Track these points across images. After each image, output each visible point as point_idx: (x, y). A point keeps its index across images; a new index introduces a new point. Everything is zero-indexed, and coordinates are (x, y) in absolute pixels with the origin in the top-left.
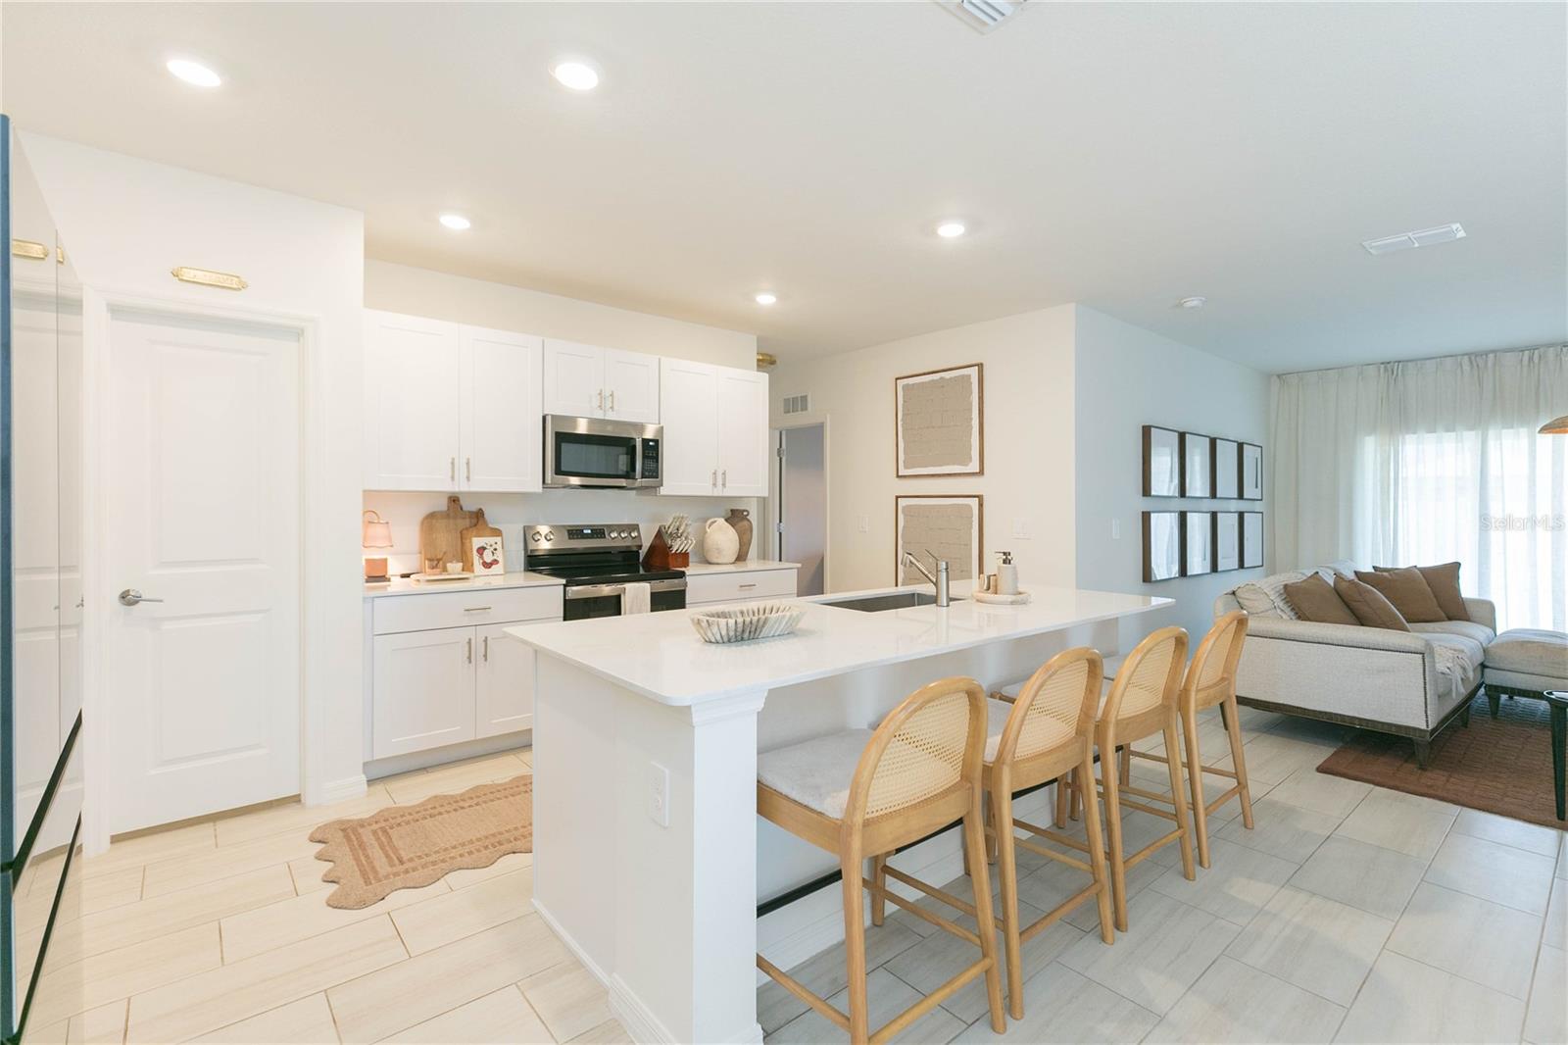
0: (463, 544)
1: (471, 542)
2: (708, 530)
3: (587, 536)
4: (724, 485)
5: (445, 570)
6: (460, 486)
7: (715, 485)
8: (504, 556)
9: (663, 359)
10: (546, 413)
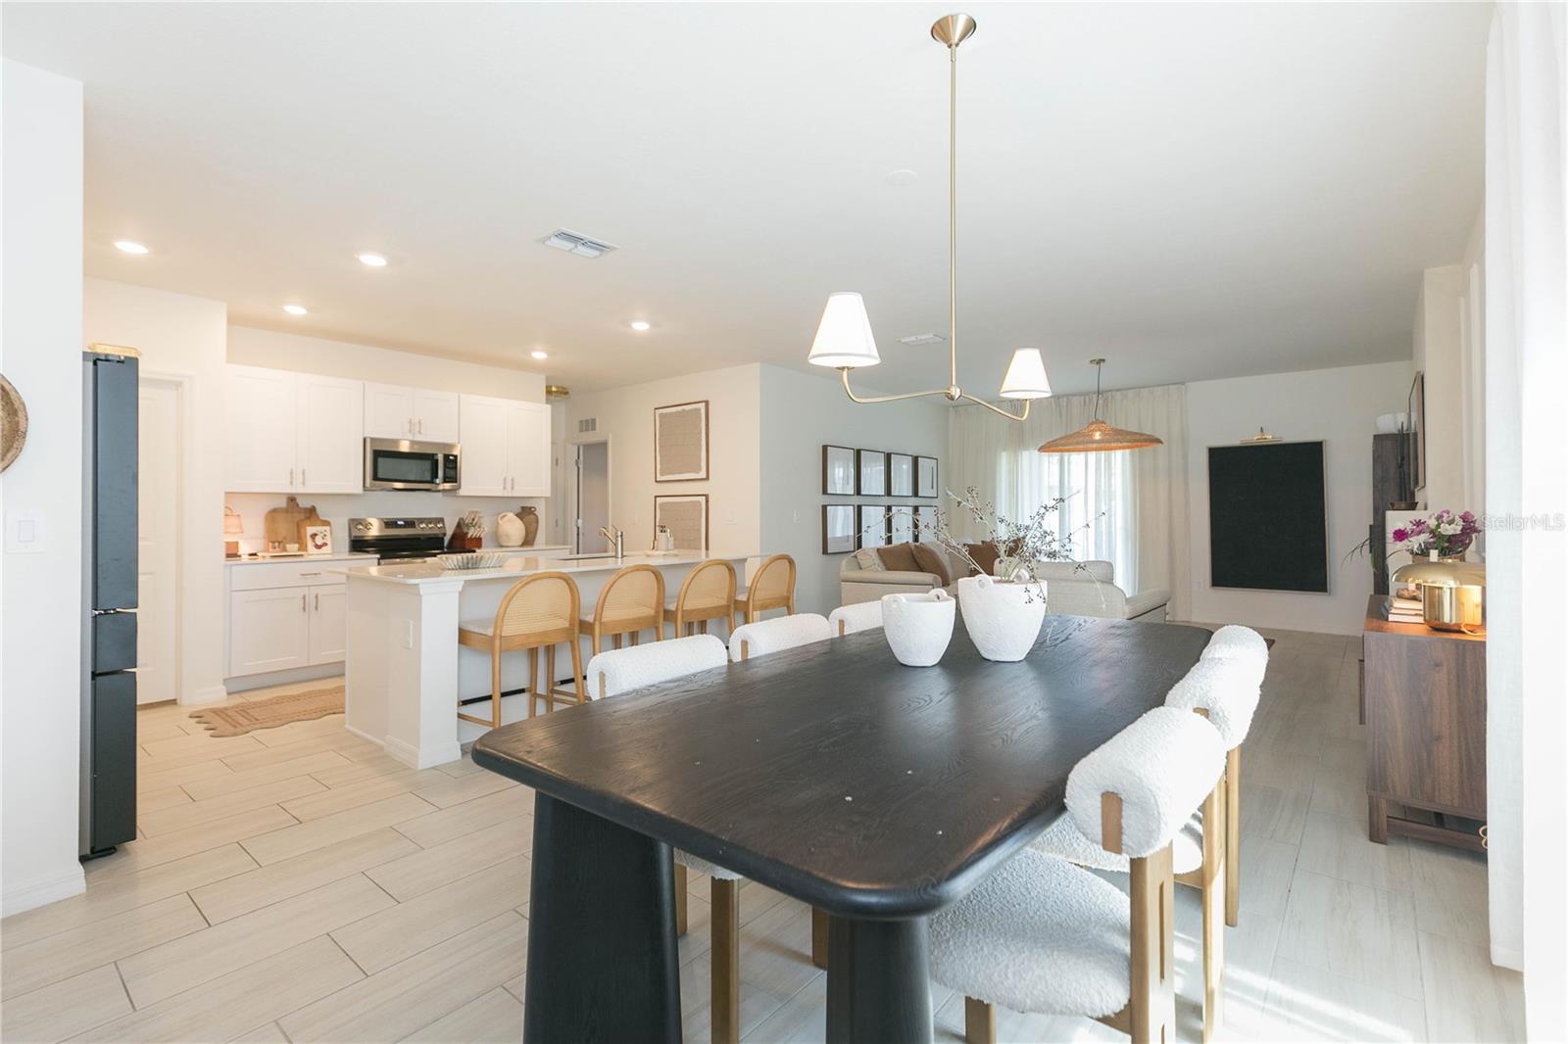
0: (299, 532)
1: (305, 530)
2: (500, 522)
3: (401, 526)
4: (512, 488)
5: (285, 550)
6: (297, 489)
7: (504, 488)
8: (333, 539)
9: (463, 396)
10: (366, 436)
